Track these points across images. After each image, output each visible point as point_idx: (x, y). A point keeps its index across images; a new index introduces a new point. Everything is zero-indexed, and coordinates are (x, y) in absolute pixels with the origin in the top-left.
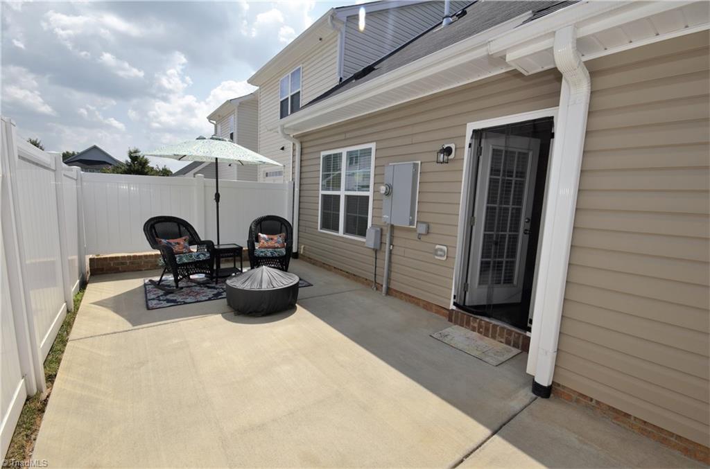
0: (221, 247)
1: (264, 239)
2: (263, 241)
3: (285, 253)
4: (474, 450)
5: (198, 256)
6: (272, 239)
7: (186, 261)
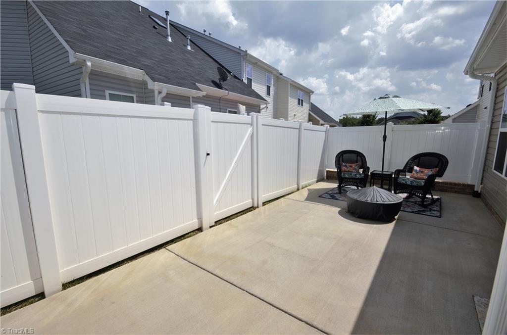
0: (384, 173)
1: (416, 170)
2: (414, 172)
3: (423, 184)
4: (317, 328)
5: (356, 175)
6: (422, 172)
7: (347, 177)
